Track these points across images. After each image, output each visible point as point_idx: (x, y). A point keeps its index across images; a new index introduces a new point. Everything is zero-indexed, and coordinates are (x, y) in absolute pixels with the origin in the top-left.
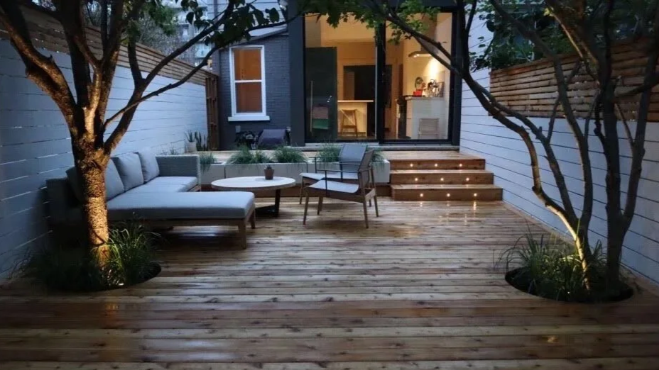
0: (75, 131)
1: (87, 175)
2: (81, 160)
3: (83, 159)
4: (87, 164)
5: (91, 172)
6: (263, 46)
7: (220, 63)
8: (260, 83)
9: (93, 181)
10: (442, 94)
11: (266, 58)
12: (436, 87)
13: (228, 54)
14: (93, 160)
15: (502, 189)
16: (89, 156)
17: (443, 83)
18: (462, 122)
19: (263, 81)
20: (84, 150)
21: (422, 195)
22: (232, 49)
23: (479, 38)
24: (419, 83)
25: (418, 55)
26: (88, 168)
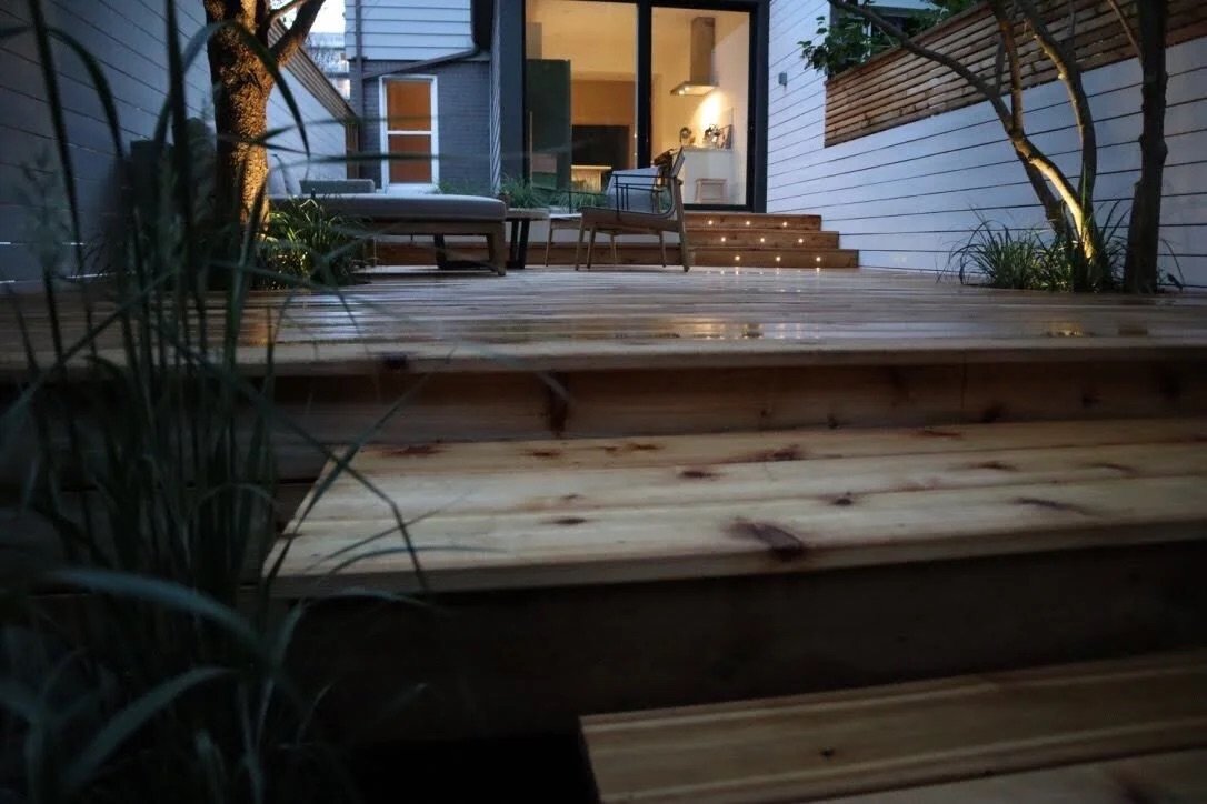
0: (219, 10)
1: (237, 97)
2: (228, 68)
3: (233, 63)
4: (239, 75)
5: (245, 91)
6: (435, 78)
7: (364, 100)
8: (429, 137)
9: (249, 108)
10: (729, 143)
11: (439, 96)
12: (717, 135)
13: (378, 86)
14: (252, 70)
15: (857, 251)
16: (243, 60)
17: (731, 127)
18: (769, 174)
19: (434, 133)
20: (236, 48)
21: (738, 258)
22: (384, 80)
23: (818, 19)
24: (685, 137)
25: (687, 89)
26: (240, 83)
